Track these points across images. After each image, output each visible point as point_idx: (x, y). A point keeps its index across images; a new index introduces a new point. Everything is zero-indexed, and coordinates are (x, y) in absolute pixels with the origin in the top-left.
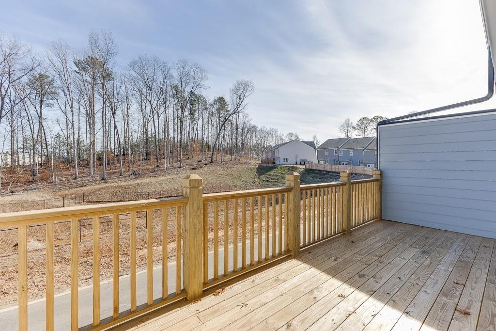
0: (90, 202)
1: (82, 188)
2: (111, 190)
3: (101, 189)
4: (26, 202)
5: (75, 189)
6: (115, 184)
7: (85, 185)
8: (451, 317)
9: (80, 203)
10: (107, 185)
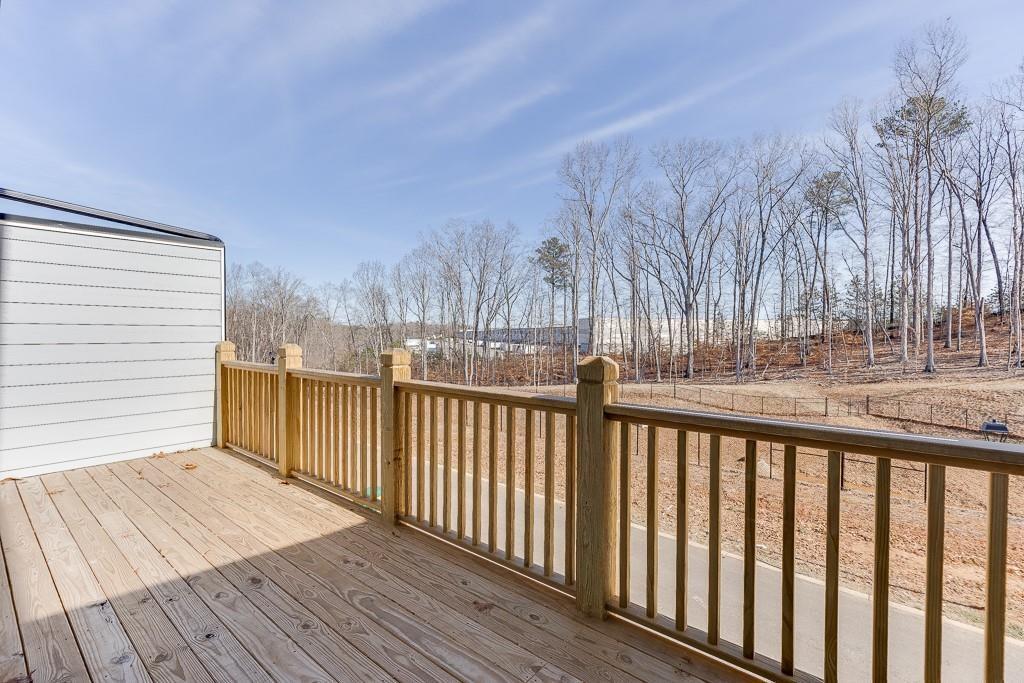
0: (880, 416)
1: (873, 386)
2: (937, 399)
3: (915, 391)
4: (775, 397)
5: (859, 386)
6: (952, 385)
7: (882, 381)
8: (28, 655)
9: (859, 415)
10: (930, 385)
